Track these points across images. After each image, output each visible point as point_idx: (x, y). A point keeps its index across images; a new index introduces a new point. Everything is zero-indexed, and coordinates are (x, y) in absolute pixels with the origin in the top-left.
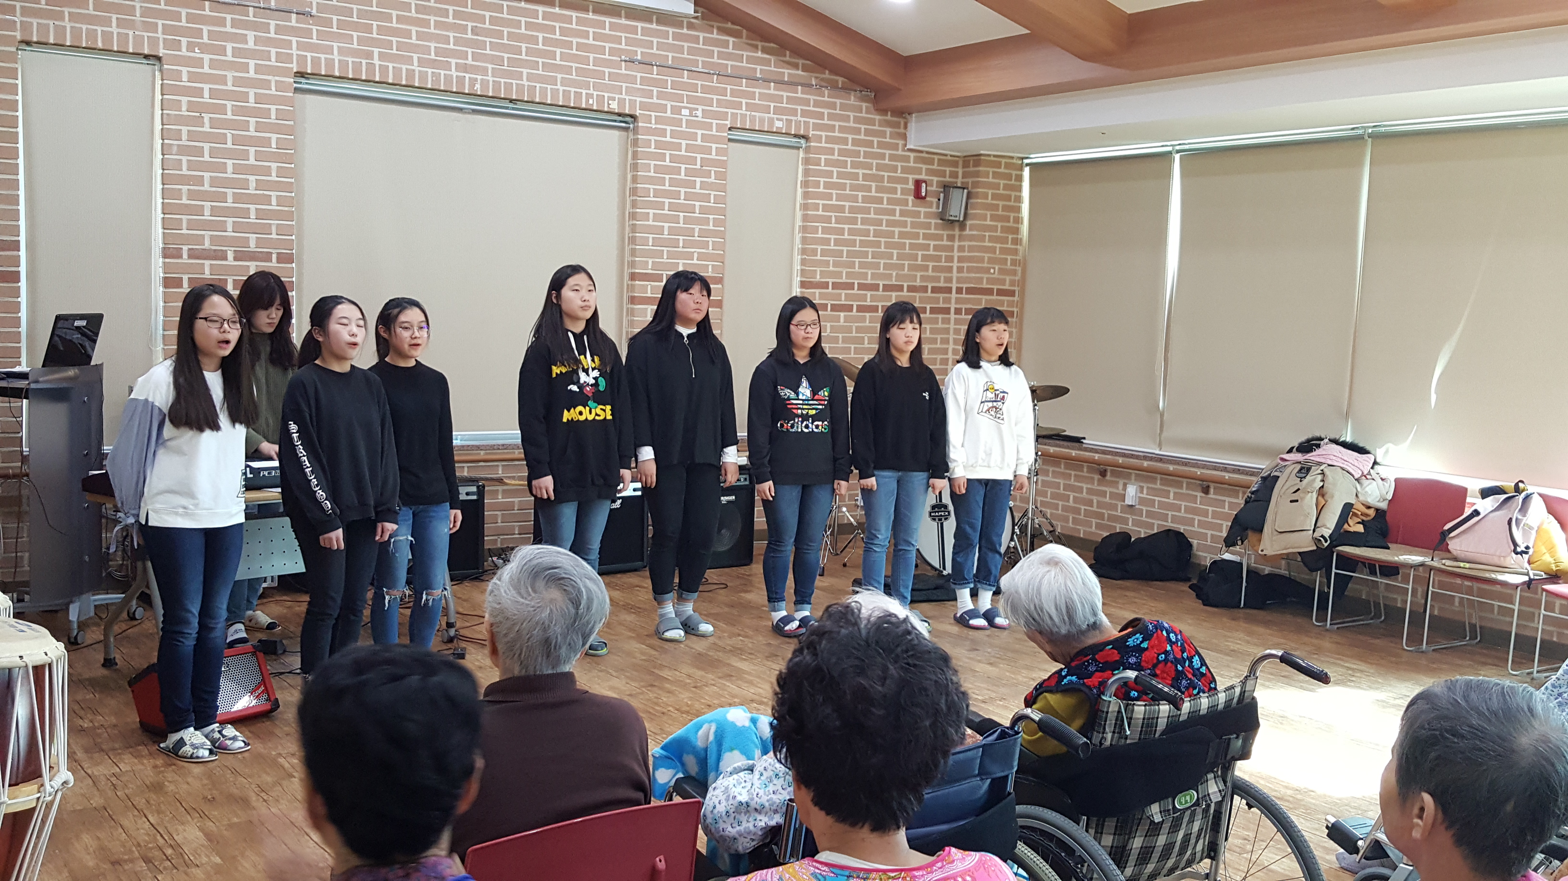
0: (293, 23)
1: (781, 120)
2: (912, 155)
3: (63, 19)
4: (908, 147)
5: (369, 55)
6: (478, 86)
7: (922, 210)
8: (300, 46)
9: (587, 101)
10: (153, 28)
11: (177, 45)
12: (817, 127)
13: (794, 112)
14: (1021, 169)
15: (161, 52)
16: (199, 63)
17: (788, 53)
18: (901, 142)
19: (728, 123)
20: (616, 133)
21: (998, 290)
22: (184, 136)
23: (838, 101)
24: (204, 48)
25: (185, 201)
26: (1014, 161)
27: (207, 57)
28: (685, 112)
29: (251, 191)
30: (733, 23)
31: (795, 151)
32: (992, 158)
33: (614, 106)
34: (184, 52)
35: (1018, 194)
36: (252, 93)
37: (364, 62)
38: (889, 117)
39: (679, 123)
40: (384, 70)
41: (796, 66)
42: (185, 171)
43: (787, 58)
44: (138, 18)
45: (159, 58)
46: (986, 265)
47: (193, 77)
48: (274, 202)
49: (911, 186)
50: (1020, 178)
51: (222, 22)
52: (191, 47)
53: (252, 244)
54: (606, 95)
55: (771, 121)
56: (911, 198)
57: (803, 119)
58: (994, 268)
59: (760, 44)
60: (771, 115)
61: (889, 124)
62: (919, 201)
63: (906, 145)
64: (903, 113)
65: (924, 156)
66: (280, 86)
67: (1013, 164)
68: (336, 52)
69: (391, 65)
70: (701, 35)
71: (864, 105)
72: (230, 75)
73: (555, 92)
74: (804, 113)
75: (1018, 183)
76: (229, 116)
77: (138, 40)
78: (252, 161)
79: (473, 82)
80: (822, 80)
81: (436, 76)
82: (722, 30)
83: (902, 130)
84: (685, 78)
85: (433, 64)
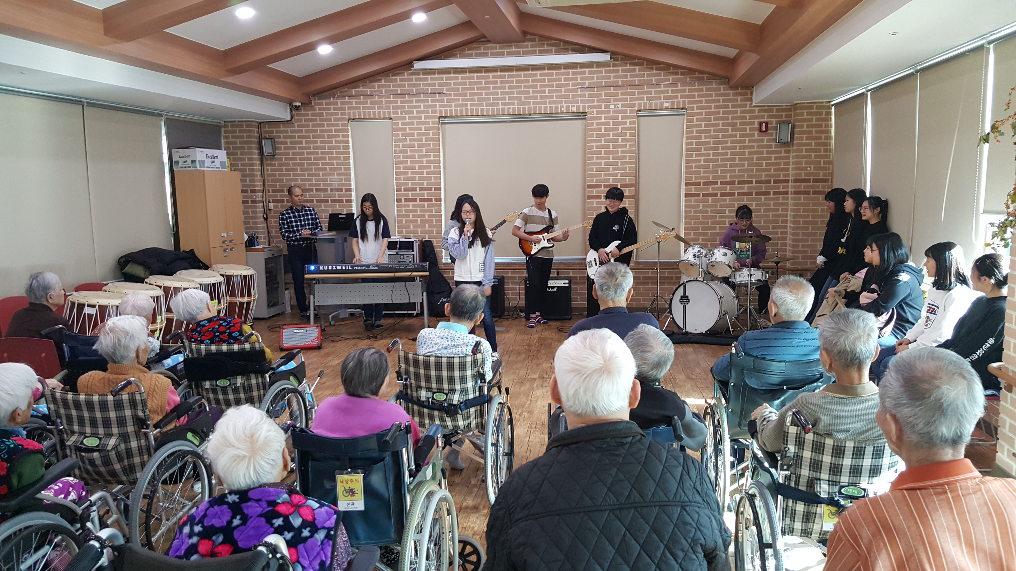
0: (437, 98)
1: (668, 102)
2: (757, 109)
3: (360, 109)
4: (753, 104)
5: (466, 105)
6: (511, 111)
7: (766, 138)
8: (440, 106)
9: (561, 109)
10: (389, 108)
11: (396, 113)
12: (690, 103)
13: (676, 97)
14: (829, 108)
15: (392, 116)
16: (405, 118)
18: (748, 103)
19: (636, 108)
20: (580, 121)
21: (813, 179)
22: (401, 146)
23: (704, 87)
24: (406, 113)
25: (402, 170)
26: (824, 104)
27: (407, 116)
28: (613, 106)
29: (424, 164)
30: (638, 60)
33: (575, 109)
34: (400, 115)
35: (827, 123)
36: (423, 127)
37: (464, 108)
38: (740, 91)
39: (609, 112)
40: (472, 110)
41: (677, 74)
42: (402, 159)
43: (671, 71)
44: (384, 105)
45: (391, 118)
46: (804, 166)
47: (403, 124)
48: (432, 168)
49: (756, 126)
50: (829, 114)
51: (412, 102)
52: (402, 113)
53: (425, 184)
54: (570, 105)
55: (662, 104)
56: (756, 133)
57: (681, 100)
60: (662, 101)
61: (741, 94)
62: (761, 133)
64: (749, 87)
65: (763, 109)
66: (433, 123)
67: (823, 106)
68: (453, 106)
69: (474, 108)
70: (620, 68)
71: (722, 87)
72: (415, 121)
73: (546, 108)
74: (682, 97)
75: (827, 117)
76: (416, 137)
77: (384, 113)
78: (424, 153)
80: (694, 78)
81: (493, 109)
82: (631, 64)
83: (749, 96)
84: (612, 90)
85: (492, 104)
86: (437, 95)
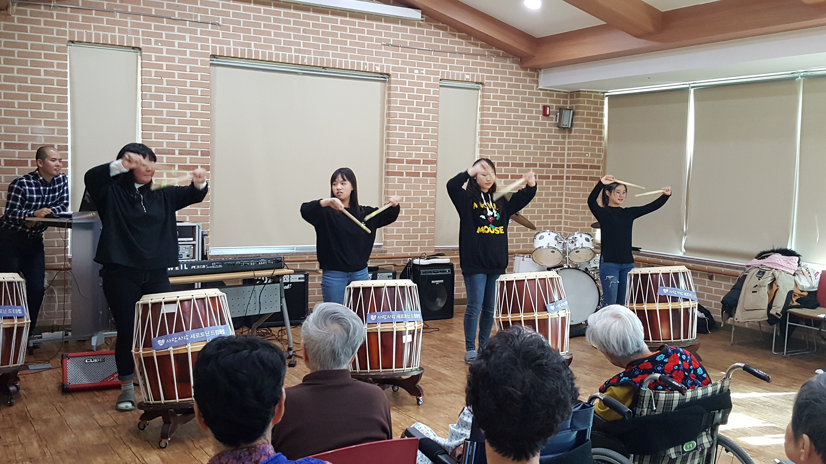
0: (210, 29)
1: (469, 74)
2: (541, 92)
3: (90, 29)
4: (539, 88)
5: (249, 45)
6: (306, 60)
7: (548, 122)
8: (213, 41)
9: (364, 67)
10: (137, 33)
11: (149, 42)
12: (488, 78)
13: (476, 70)
14: (603, 98)
15: (141, 45)
16: (161, 51)
17: (472, 38)
18: (535, 85)
19: (440, 77)
20: (379, 83)
21: (590, 166)
22: (153, 90)
23: (500, 64)
24: (163, 43)
25: (153, 124)
26: (599, 94)
27: (164, 48)
28: (416, 71)
29: (188, 118)
30: (442, 23)
31: (476, 91)
32: (586, 93)
33: (378, 69)
34: (153, 45)
35: (601, 112)
36: (188, 66)
37: (246, 49)
38: (528, 72)
39: (413, 77)
40: (257, 53)
41: (477, 45)
42: (153, 108)
43: (472, 41)
44: (129, 27)
45: (140, 49)
46: (583, 152)
47: (157, 59)
48: (199, 124)
49: (541, 109)
50: (602, 104)
51: (172, 29)
52: (156, 42)
53: (188, 146)
54: (374, 63)
55: (463, 75)
56: (541, 116)
57: (481, 74)
58: (588, 154)
59: (457, 34)
60: (463, 72)
61: (529, 76)
62: (545, 117)
63: (538, 87)
64: (536, 69)
65: (549, 92)
66: (203, 63)
67: (599, 96)
68: (232, 44)
69: (260, 50)
70: (425, 30)
71: (514, 65)
72: (177, 57)
73: (347, 63)
74: (481, 71)
75: (601, 106)
76: (176, 79)
77: (129, 39)
78: (188, 102)
79: (303, 58)
80: (491, 52)
81: (284, 56)
82: (436, 27)
83: (536, 79)
84: (416, 53)
85: (282, 49)
86: (210, 25)
